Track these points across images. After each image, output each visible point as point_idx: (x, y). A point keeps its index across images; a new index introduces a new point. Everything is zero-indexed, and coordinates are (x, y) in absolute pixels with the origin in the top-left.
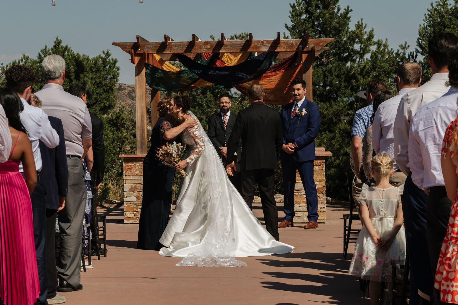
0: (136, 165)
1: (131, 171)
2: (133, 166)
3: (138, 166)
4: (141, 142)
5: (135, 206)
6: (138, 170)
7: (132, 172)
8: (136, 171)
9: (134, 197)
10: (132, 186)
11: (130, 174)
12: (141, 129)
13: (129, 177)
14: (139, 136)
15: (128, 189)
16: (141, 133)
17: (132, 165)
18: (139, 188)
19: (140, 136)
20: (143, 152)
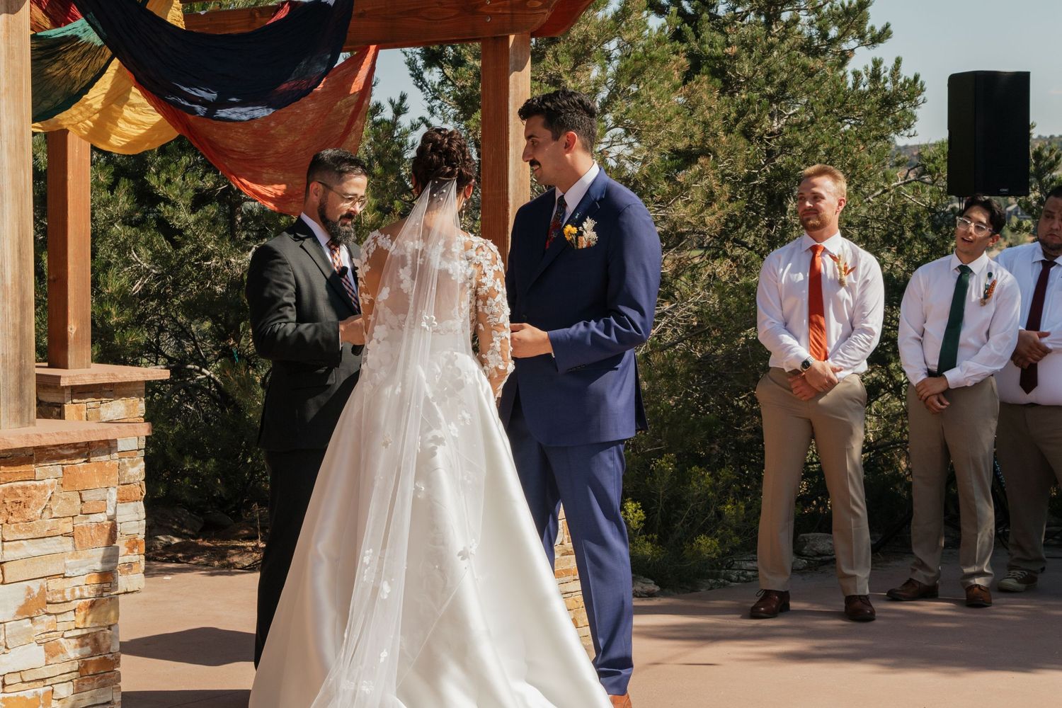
0: (47, 482)
1: (29, 513)
2: (36, 487)
3: (52, 486)
4: (17, 364)
5: (41, 691)
6: (54, 509)
7: (30, 521)
8: (47, 513)
9: (34, 647)
10: (29, 590)
11: (20, 532)
12: (18, 300)
13: (16, 548)
14: (11, 333)
15: (13, 611)
16: (18, 321)
17: (28, 483)
18: (58, 598)
19: (15, 338)
20: (26, 418)
